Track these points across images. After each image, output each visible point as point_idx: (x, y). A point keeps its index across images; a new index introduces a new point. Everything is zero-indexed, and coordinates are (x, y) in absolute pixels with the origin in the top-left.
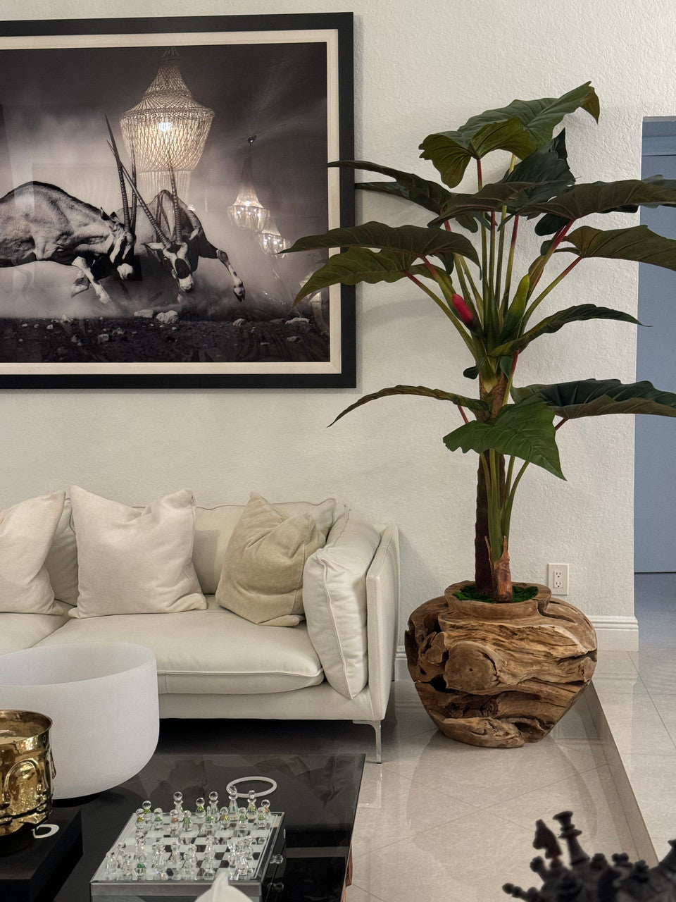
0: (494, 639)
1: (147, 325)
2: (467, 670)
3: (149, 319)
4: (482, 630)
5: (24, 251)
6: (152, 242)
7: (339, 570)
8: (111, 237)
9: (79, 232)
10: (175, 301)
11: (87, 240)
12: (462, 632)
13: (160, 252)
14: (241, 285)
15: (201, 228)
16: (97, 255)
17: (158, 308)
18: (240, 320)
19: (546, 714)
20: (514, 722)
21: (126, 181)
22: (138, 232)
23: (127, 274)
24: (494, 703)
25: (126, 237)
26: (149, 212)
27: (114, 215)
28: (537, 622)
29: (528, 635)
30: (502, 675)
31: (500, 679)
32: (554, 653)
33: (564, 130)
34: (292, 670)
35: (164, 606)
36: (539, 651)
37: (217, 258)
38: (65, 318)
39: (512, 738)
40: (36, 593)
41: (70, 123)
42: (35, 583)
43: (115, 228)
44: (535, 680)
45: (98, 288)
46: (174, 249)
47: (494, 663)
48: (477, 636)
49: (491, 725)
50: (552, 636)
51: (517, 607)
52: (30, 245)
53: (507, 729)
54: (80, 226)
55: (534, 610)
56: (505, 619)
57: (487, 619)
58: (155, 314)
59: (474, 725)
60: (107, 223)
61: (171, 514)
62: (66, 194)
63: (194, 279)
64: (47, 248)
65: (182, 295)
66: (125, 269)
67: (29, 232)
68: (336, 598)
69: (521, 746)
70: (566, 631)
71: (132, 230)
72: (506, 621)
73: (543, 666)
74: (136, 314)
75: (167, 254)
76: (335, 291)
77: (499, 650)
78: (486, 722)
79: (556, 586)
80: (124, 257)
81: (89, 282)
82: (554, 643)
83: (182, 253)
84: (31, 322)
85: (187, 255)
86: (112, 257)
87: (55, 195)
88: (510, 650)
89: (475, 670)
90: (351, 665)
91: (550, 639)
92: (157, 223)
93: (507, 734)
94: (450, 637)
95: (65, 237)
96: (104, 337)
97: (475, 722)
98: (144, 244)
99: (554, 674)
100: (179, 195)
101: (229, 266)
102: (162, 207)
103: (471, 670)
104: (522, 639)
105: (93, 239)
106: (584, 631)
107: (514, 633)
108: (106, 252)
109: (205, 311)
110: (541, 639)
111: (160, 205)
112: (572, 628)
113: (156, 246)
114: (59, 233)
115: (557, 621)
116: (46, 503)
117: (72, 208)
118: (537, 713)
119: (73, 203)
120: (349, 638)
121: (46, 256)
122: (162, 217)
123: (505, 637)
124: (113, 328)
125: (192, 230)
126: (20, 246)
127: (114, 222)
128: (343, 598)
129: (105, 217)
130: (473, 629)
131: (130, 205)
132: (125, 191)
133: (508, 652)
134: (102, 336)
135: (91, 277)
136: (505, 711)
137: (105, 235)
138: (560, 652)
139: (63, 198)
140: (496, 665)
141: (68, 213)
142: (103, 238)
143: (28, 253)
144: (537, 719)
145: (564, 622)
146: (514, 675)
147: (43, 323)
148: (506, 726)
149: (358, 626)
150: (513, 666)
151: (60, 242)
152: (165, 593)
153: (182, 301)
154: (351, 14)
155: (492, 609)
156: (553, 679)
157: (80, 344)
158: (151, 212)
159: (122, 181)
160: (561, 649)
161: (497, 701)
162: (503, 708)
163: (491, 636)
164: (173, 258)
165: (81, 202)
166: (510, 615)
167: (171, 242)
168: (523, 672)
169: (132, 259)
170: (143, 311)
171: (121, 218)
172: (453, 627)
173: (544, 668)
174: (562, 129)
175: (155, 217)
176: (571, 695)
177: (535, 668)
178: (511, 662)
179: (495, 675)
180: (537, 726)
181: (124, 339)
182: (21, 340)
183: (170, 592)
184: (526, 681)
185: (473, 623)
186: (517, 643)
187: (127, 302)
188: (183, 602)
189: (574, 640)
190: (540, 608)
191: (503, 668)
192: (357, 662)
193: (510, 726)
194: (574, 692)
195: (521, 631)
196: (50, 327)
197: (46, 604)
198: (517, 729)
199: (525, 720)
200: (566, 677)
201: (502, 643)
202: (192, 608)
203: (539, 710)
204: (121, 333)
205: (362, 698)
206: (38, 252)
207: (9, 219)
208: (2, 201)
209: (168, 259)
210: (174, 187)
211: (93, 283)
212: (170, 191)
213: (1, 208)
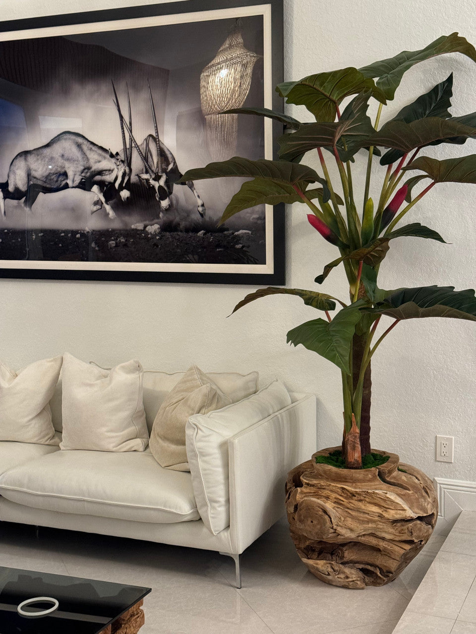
0: (335, 498)
1: (140, 235)
2: (309, 522)
3: (141, 230)
4: (328, 490)
5: (61, 181)
6: (143, 173)
7: (207, 432)
8: (116, 170)
9: (96, 167)
10: (158, 217)
11: (100, 173)
12: (313, 490)
13: (147, 180)
14: (203, 205)
15: (175, 163)
16: (107, 183)
17: (147, 222)
18: (203, 231)
19: (385, 564)
20: (361, 567)
21: (125, 129)
22: (133, 166)
23: (126, 197)
24: (342, 550)
25: (125, 170)
26: (140, 151)
27: (117, 154)
28: (373, 487)
29: (365, 497)
30: (339, 529)
31: (337, 531)
32: (386, 515)
33: (452, 73)
34: (170, 507)
35: (111, 447)
36: (374, 512)
37: (186, 184)
38: (87, 229)
39: (353, 581)
40: (35, 429)
41: (90, 87)
42: (34, 422)
43: (118, 163)
44: (372, 535)
45: (108, 208)
46: (157, 178)
47: (331, 518)
48: (323, 494)
49: (333, 569)
50: (385, 500)
51: (359, 474)
52: (65, 177)
53: (348, 573)
54: (96, 162)
55: (374, 476)
56: (347, 482)
57: (334, 480)
58: (145, 227)
59: (319, 567)
60: (113, 160)
61: (121, 378)
62: (87, 139)
64: (75, 179)
65: (163, 212)
66: (125, 194)
67: (64, 167)
68: (203, 455)
69: (363, 589)
70: (398, 497)
71: (129, 165)
72: (347, 484)
73: (378, 524)
74: (133, 227)
75: (152, 182)
76: (269, 210)
77: (338, 508)
78: (329, 565)
79: (443, 455)
80: (124, 185)
81: (102, 203)
82: (387, 506)
83: (162, 182)
84: (66, 232)
85: (166, 182)
86: (117, 185)
87: (80, 140)
88: (348, 508)
89: (315, 522)
90: (214, 508)
91: (384, 504)
92: (145, 158)
93: (347, 577)
94: (302, 493)
95: (86, 170)
96: (112, 243)
97: (321, 565)
98: (137, 175)
99: (389, 532)
100: (160, 138)
101: (195, 191)
102: (149, 148)
103: (312, 522)
104: (360, 501)
105: (104, 172)
106: (417, 499)
107: (353, 495)
108: (112, 181)
109: (178, 225)
110: (376, 501)
111: (147, 145)
112: (404, 495)
113: (145, 176)
114: (82, 168)
115: (392, 487)
116: (49, 364)
117: (91, 149)
118: (378, 563)
119: (91, 146)
120: (213, 487)
121: (74, 185)
122: (149, 155)
123: (346, 498)
124: (118, 236)
125: (168, 164)
126: (59, 177)
127: (118, 159)
128: (208, 455)
129: (112, 156)
130: (321, 488)
131: (128, 146)
132: (125, 138)
133: (347, 510)
134: (111, 242)
135: (103, 200)
136: (352, 558)
137: (112, 169)
138: (392, 514)
139: (85, 142)
140: (332, 520)
141: (88, 153)
142: (111, 171)
143: (64, 183)
144: (378, 568)
145: (399, 490)
146: (351, 530)
147: (74, 233)
148: (347, 571)
149: (221, 478)
150: (350, 522)
151: (83, 174)
152: (112, 437)
153: (163, 217)
155: (336, 473)
156: (388, 536)
158: (142, 151)
159: (123, 128)
160: (392, 512)
161: (344, 549)
162: (349, 555)
163: (334, 495)
164: (156, 185)
165: (97, 145)
166: (352, 479)
167: (155, 174)
168: (360, 529)
169: (129, 186)
170: (138, 224)
171: (122, 156)
172: (308, 484)
173: (379, 526)
174: (450, 73)
175: (144, 155)
176: (402, 552)
177: (370, 525)
178: (348, 519)
179: (332, 528)
180: (378, 573)
181: (125, 245)
182: (60, 245)
183: (117, 437)
184: (364, 535)
185: (323, 483)
186: (355, 503)
187: (127, 219)
188: (127, 445)
189: (404, 506)
190: (381, 475)
191: (340, 523)
192: (219, 506)
193: (353, 571)
194: (404, 549)
195: (358, 494)
196: (78, 236)
197: (44, 437)
198: (361, 574)
199: (369, 567)
200: (400, 536)
201: (342, 502)
202: (133, 449)
203: (380, 560)
204: (123, 240)
205: (225, 535)
206: (70, 182)
207: (52, 158)
208: (47, 146)
209: (153, 186)
210: (157, 132)
211: (105, 204)
212: (154, 135)
213: (47, 151)
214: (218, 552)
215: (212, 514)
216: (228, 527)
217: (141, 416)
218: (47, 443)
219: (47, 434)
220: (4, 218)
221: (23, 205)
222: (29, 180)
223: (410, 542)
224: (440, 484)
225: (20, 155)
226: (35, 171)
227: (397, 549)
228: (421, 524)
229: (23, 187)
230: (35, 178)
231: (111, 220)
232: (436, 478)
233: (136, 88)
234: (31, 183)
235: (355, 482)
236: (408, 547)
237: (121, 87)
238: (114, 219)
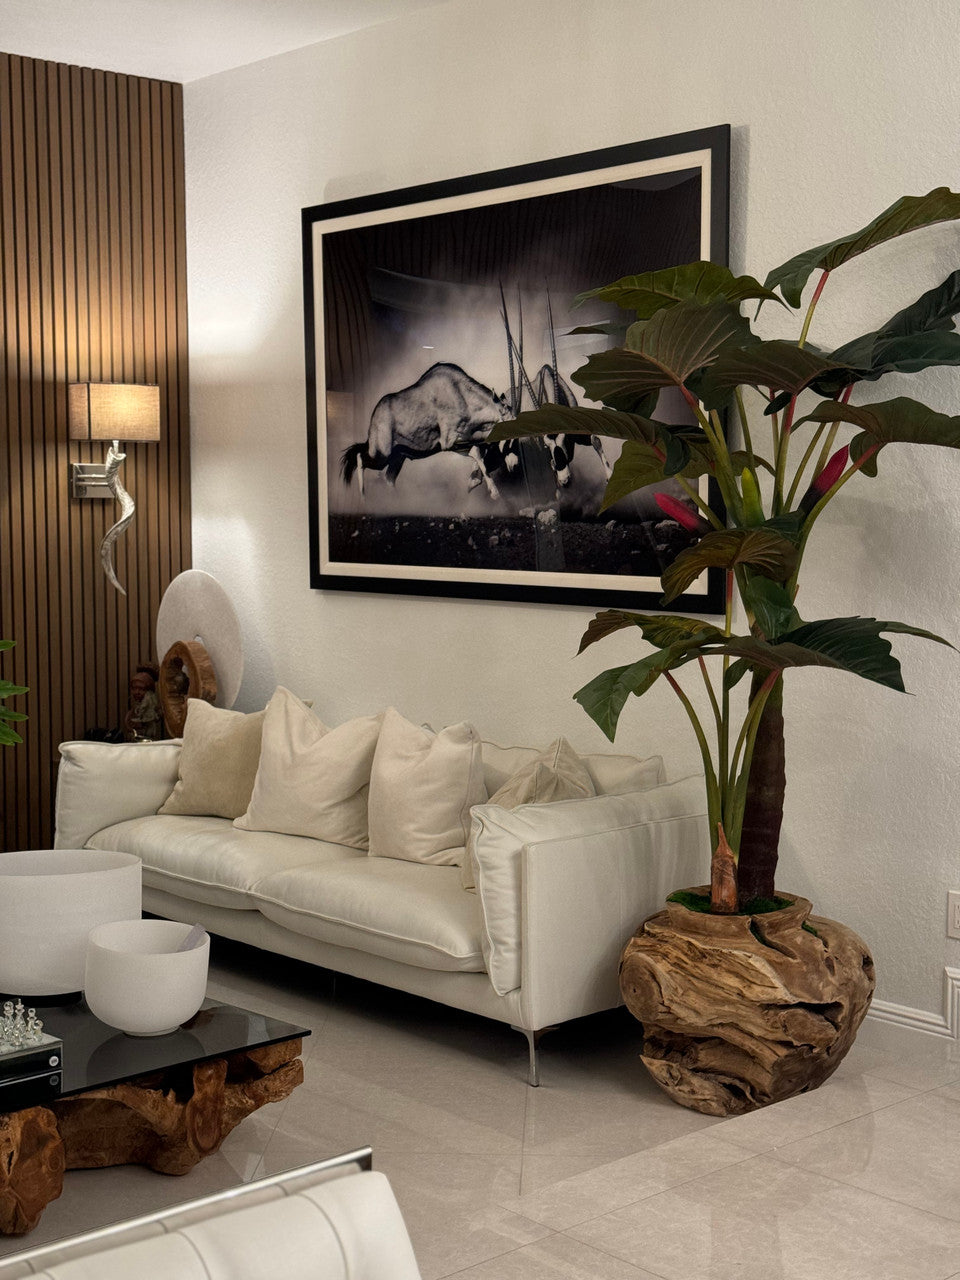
0: (677, 957)
1: (530, 526)
2: (631, 991)
3: (532, 519)
4: (670, 943)
5: (433, 440)
9: (477, 417)
10: (554, 499)
12: (651, 942)
17: (539, 506)
18: (613, 521)
19: (757, 1080)
20: (726, 1082)
21: (514, 356)
23: (513, 465)
24: (696, 1049)
26: (532, 391)
27: (503, 396)
28: (734, 945)
29: (719, 961)
30: (674, 1007)
31: (672, 1011)
32: (746, 993)
34: (443, 945)
35: (419, 854)
36: (732, 987)
37: (590, 444)
38: (463, 516)
39: (705, 1100)
41: (472, 291)
42: (337, 810)
43: (504, 411)
44: (734, 1026)
45: (489, 481)
47: (661, 988)
48: (660, 950)
49: (670, 1074)
50: (746, 969)
51: (716, 922)
52: (436, 434)
53: (697, 1085)
54: (476, 410)
55: (741, 929)
56: (699, 934)
57: (684, 930)
58: (537, 513)
59: (653, 1068)
60: (498, 406)
61: (446, 748)
62: (465, 374)
63: (571, 471)
64: (449, 436)
67: (436, 419)
69: (720, 1116)
70: (767, 966)
72: (699, 937)
73: (739, 1008)
74: (521, 513)
75: (547, 441)
77: (677, 973)
78: (667, 1068)
79: (957, 926)
80: (510, 446)
81: (483, 475)
82: (751, 979)
83: (560, 441)
84: (437, 520)
85: (565, 441)
86: (501, 446)
87: (457, 376)
88: (693, 976)
89: (639, 991)
90: (498, 952)
91: (745, 974)
92: (539, 403)
93: (693, 1092)
95: (464, 423)
96: (494, 539)
97: (658, 1066)
99: (757, 1025)
101: (602, 455)
102: (544, 386)
103: (635, 990)
104: (714, 966)
105: (486, 425)
107: (703, 955)
109: (580, 510)
110: (736, 969)
111: (542, 381)
112: (781, 964)
114: (459, 419)
115: (765, 949)
117: (470, 390)
118: (748, 1076)
119: (471, 384)
121: (449, 446)
123: (693, 959)
124: (501, 528)
126: (429, 434)
127: (503, 405)
129: (496, 400)
130: (663, 940)
131: (517, 385)
132: (513, 370)
133: (691, 978)
134: (493, 537)
135: (483, 469)
136: (713, 1063)
137: (495, 420)
138: (757, 993)
139: (463, 379)
140: (663, 990)
141: (466, 395)
143: (435, 442)
144: (748, 1084)
145: (774, 955)
146: (697, 1013)
147: (447, 521)
148: (697, 1081)
149: (510, 905)
150: (693, 999)
151: (460, 429)
152: (424, 840)
153: (560, 498)
154: (729, 126)
155: (684, 918)
156: (757, 1032)
157: (475, 547)
158: (535, 392)
159: (511, 356)
160: (757, 989)
161: (700, 1047)
162: (705, 1057)
163: (675, 953)
164: (552, 446)
165: (478, 383)
166: (705, 930)
168: (711, 1012)
170: (527, 509)
171: (509, 401)
173: (740, 1012)
175: (537, 395)
176: (774, 1058)
177: (726, 1008)
178: (691, 993)
179: (663, 1004)
180: (748, 1094)
181: (511, 542)
182: (429, 541)
183: (429, 840)
184: (722, 1025)
185: (667, 932)
186: (705, 969)
187: (513, 499)
188: (443, 856)
189: (773, 981)
190: (755, 928)
191: (675, 998)
192: (507, 951)
193: (706, 1084)
194: (777, 1054)
195: (712, 955)
196: (452, 526)
197: (353, 835)
198: (724, 1093)
199: (737, 1083)
200: (771, 1032)
201: (684, 965)
202: (451, 863)
203: (751, 1073)
204: (508, 535)
205: (514, 997)
206: (442, 441)
207: (422, 405)
208: (417, 385)
209: (549, 448)
210: (555, 361)
211: (486, 477)
212: (551, 364)
213: (416, 393)
214: (509, 1025)
215: (496, 961)
216: (519, 988)
218: (357, 845)
220: (363, 498)
221: (385, 478)
222: (393, 439)
223: (787, 1044)
224: (953, 979)
225: (384, 400)
226: (401, 424)
227: (767, 1053)
228: (805, 1016)
229: (386, 451)
230: (401, 435)
231: (493, 502)
232: (947, 969)
233: (529, 289)
234: (396, 443)
235: (710, 935)
236: (783, 1052)
237: (512, 292)
238: (498, 499)
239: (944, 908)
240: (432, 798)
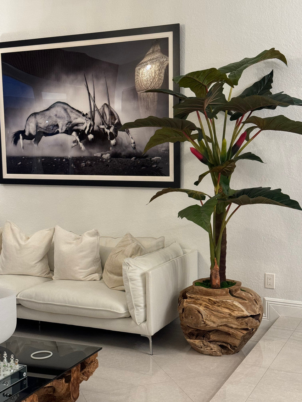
0: (205, 305)
1: (99, 159)
2: (191, 317)
3: (100, 157)
4: (201, 300)
5: (55, 129)
6: (101, 125)
7: (134, 268)
8: (86, 123)
9: (75, 121)
10: (109, 150)
11: (77, 125)
12: (193, 300)
13: (103, 129)
14: (134, 143)
15: (119, 119)
16: (81, 131)
17: (103, 153)
18: (134, 157)
19: (233, 342)
20: (219, 344)
22: (95, 121)
23: (91, 138)
24: (209, 334)
25: (91, 123)
26: (100, 113)
27: (87, 114)
28: (226, 298)
29: (221, 304)
30: (207, 321)
31: (206, 323)
32: (233, 314)
33: (273, 70)
35: (81, 277)
36: (226, 312)
38: (69, 156)
39: (215, 351)
40: (39, 268)
41: (72, 77)
42: (38, 264)
43: (87, 120)
44: (226, 325)
45: (81, 144)
46: (109, 128)
47: (202, 316)
48: (198, 303)
49: (204, 344)
50: (232, 306)
51: (218, 291)
52: (57, 127)
53: (212, 347)
54: (75, 119)
55: (227, 293)
56: (211, 296)
57: (205, 295)
58: (102, 155)
60: (84, 118)
61: (87, 239)
62: (70, 106)
63: (116, 141)
64: (63, 128)
65: (112, 147)
66: (91, 137)
67: (57, 122)
68: (132, 280)
69: (220, 356)
70: (240, 304)
72: (213, 297)
74: (95, 155)
75: (106, 130)
76: (171, 146)
77: (206, 310)
78: (201, 342)
79: (269, 284)
80: (90, 132)
81: (78, 142)
82: (233, 309)
83: (112, 130)
84: (57, 158)
85: (114, 130)
86: (86, 132)
87: (66, 106)
88: (212, 310)
89: (194, 318)
90: (138, 310)
91: (232, 308)
92: (102, 117)
93: (212, 349)
94: (187, 302)
95: (69, 123)
96: (83, 164)
97: (197, 342)
98: (98, 126)
99: (235, 324)
101: (130, 135)
102: (104, 111)
103: (192, 318)
104: (219, 306)
105: (79, 124)
106: (251, 305)
107: (215, 303)
108: (84, 129)
109: (121, 154)
110: (227, 306)
111: (104, 109)
112: (243, 303)
113: (102, 127)
114: (67, 122)
115: (237, 299)
116: (47, 232)
117: (72, 112)
118: (229, 341)
119: (72, 110)
120: (137, 298)
121: (62, 132)
122: (104, 115)
123: (211, 305)
124: (86, 160)
125: (115, 120)
126: (53, 127)
127: (87, 117)
128: (135, 280)
129: (84, 115)
130: (197, 299)
132: (91, 104)
133: (211, 311)
134: (82, 164)
135: (78, 140)
136: (215, 339)
137: (83, 122)
138: (236, 314)
139: (69, 108)
140: (203, 316)
141: (70, 114)
142: (83, 124)
143: (57, 130)
144: (229, 344)
145: (240, 300)
146: (214, 322)
147: (62, 158)
148: (212, 345)
149: (141, 293)
150: (213, 318)
151: (67, 126)
152: (82, 272)
153: (112, 149)
154: (178, 24)
155: (206, 291)
156: (234, 326)
157: (75, 167)
158: (101, 113)
160: (236, 312)
161: (210, 333)
162: (213, 337)
163: (204, 303)
164: (108, 131)
165: (75, 109)
166: (214, 294)
167: (108, 125)
168: (218, 322)
169: (93, 132)
170: (97, 154)
171: (89, 116)
172: (190, 297)
173: (229, 320)
174: (272, 70)
175: (102, 115)
176: (242, 335)
177: (224, 320)
178: (212, 316)
179: (203, 321)
180: (229, 347)
181: (90, 165)
182: (54, 165)
183: (84, 272)
184: (221, 325)
185: (198, 296)
186: (216, 307)
187: (92, 150)
188: (90, 277)
189: (242, 309)
190: (231, 292)
191: (207, 318)
192: (141, 309)
193: (215, 346)
194: (243, 333)
195: (218, 302)
196: (64, 160)
197: (44, 273)
198: (219, 348)
199: (224, 344)
200: (240, 326)
201: (209, 307)
202: (93, 279)
203: (230, 340)
204: (89, 163)
205: (144, 325)
206: (60, 130)
207: (50, 117)
208: (48, 110)
209: (107, 132)
210: (109, 102)
211: (79, 142)
212: (107, 103)
213: (48, 112)
214: (140, 335)
215: (137, 313)
216: (145, 320)
217: (98, 261)
218: (45, 276)
219: (45, 272)
220: (23, 150)
221: (33, 143)
222: (37, 129)
223: (247, 329)
224: (267, 301)
225: (32, 115)
226: (41, 124)
227: (239, 333)
228: (252, 319)
229: (33, 133)
230: (40, 128)
231: (82, 151)
232: (265, 298)
233: (98, 78)
234: (38, 130)
235: (216, 296)
236: (245, 332)
237: (89, 77)
238: (84, 151)
239: (264, 279)
240: (85, 257)
